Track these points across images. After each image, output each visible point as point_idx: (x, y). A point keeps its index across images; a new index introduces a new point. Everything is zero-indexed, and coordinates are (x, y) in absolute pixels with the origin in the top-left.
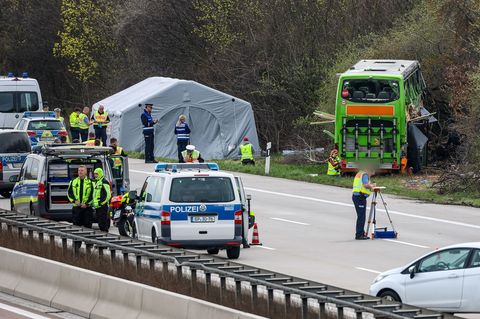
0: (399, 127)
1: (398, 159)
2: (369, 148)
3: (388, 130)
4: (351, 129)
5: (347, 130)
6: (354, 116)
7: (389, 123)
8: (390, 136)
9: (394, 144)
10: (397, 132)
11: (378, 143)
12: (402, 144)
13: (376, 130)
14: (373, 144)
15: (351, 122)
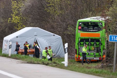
0: (102, 42)
1: (102, 56)
2: (89, 51)
3: (98, 43)
4: (82, 43)
5: (80, 43)
6: (83, 37)
7: (98, 40)
8: (98, 46)
9: (100, 49)
10: (101, 44)
11: (93, 49)
12: (103, 49)
13: (92, 43)
14: (91, 49)
15: (82, 40)
